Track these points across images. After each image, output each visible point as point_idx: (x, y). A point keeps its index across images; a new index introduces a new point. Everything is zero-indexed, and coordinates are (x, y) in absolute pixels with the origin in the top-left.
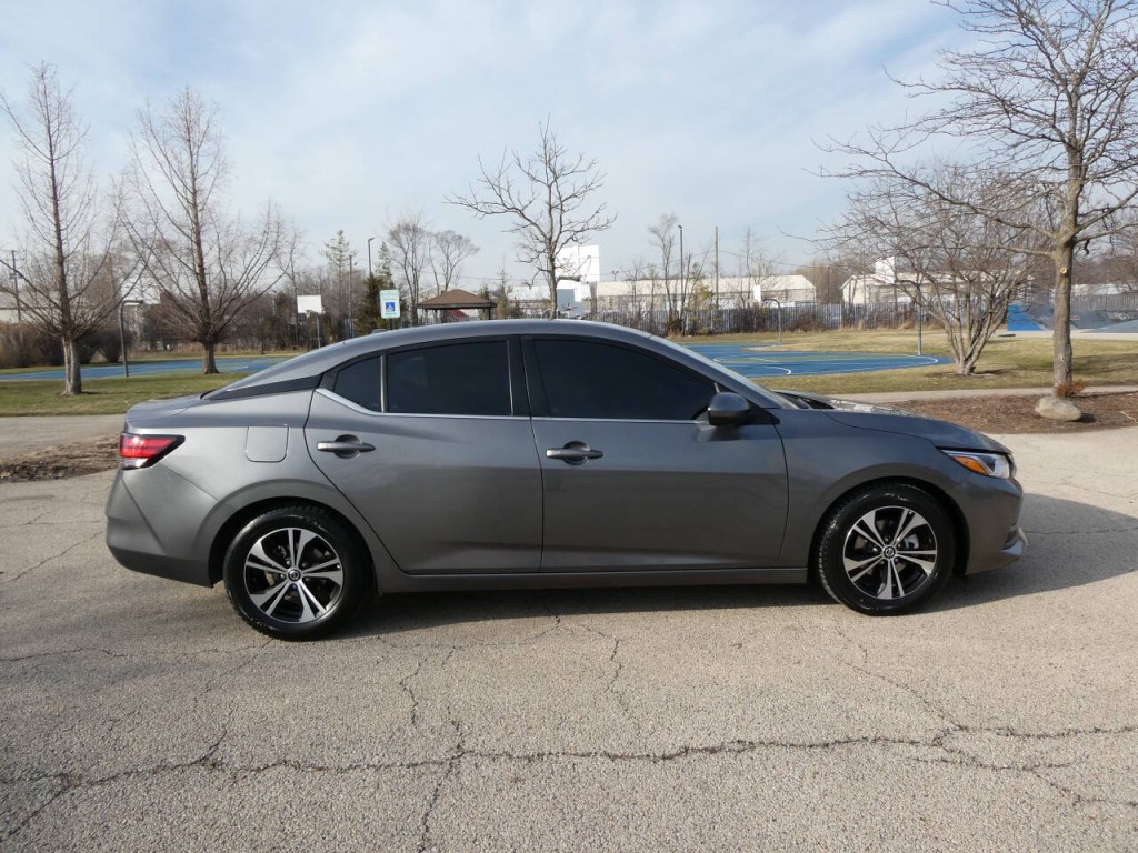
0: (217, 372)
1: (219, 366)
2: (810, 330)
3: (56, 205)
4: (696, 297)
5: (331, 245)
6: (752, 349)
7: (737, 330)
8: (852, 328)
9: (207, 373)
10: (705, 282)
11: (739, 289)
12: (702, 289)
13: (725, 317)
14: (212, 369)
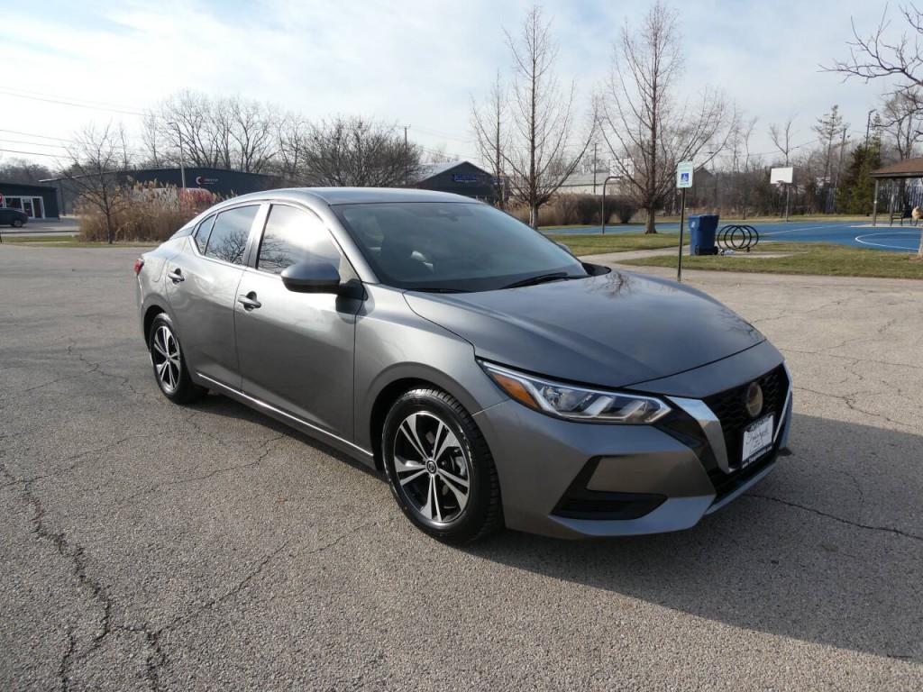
0: (655, 232)
1: (658, 229)
3: (533, 109)
5: (824, 120)
9: (647, 233)
14: (652, 230)
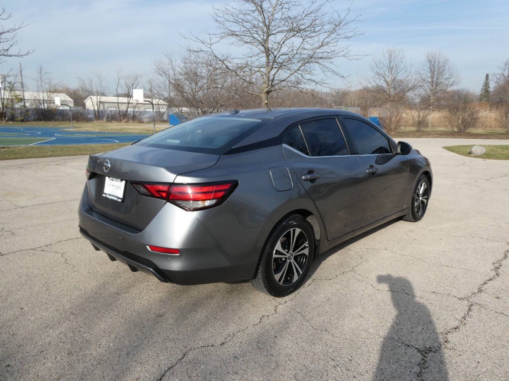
2: (80, 121)
4: (12, 100)
6: (66, 130)
7: (40, 120)
8: (101, 121)
10: (18, 93)
11: (38, 98)
12: (16, 96)
13: (31, 112)
